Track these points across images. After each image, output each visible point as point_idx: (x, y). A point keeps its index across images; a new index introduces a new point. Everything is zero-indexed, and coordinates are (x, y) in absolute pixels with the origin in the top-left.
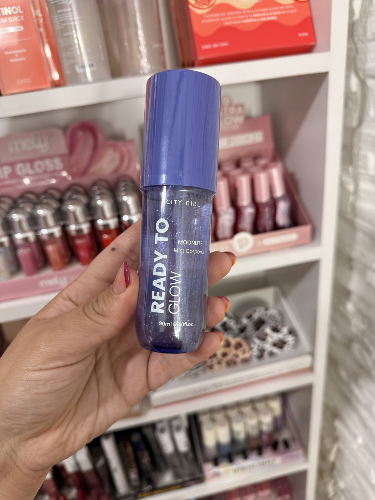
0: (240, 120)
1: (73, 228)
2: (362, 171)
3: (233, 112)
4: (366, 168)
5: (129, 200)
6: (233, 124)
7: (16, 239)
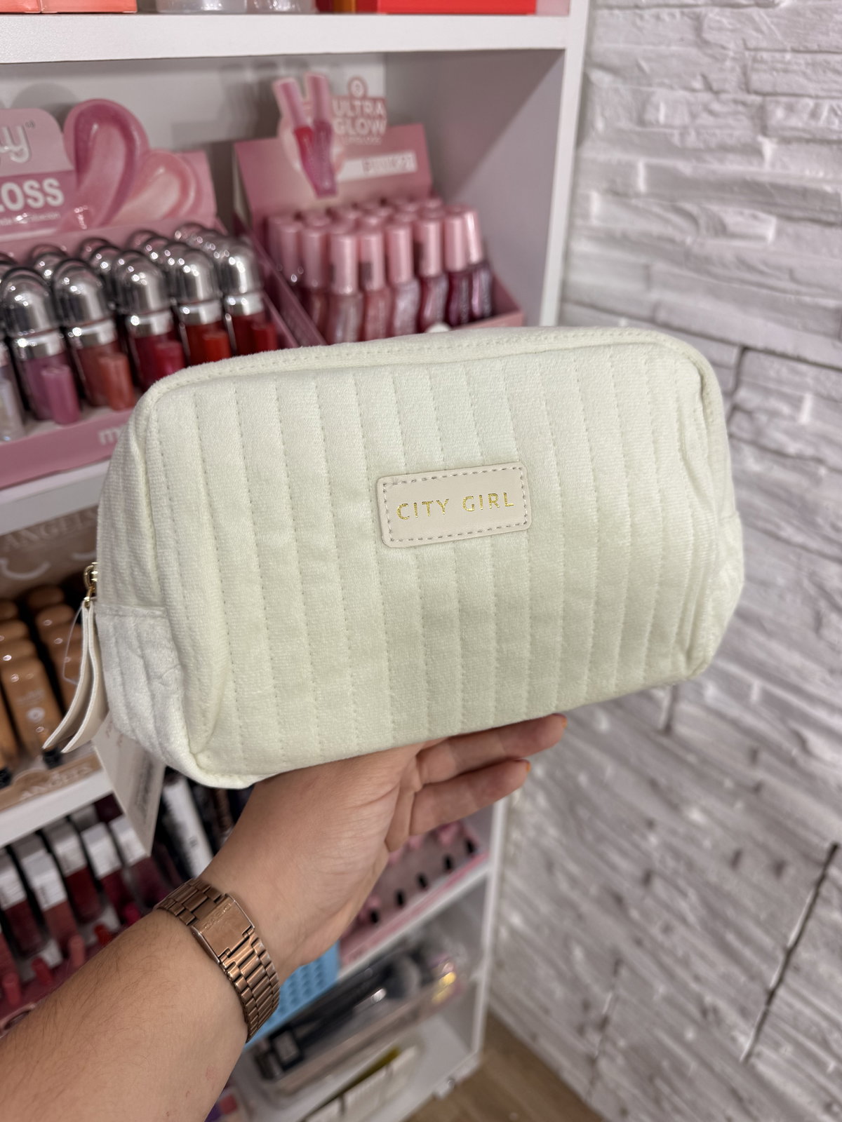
0: (380, 126)
1: (135, 321)
2: (579, 222)
3: (368, 110)
4: (586, 216)
5: (240, 264)
6: (370, 133)
7: (19, 348)
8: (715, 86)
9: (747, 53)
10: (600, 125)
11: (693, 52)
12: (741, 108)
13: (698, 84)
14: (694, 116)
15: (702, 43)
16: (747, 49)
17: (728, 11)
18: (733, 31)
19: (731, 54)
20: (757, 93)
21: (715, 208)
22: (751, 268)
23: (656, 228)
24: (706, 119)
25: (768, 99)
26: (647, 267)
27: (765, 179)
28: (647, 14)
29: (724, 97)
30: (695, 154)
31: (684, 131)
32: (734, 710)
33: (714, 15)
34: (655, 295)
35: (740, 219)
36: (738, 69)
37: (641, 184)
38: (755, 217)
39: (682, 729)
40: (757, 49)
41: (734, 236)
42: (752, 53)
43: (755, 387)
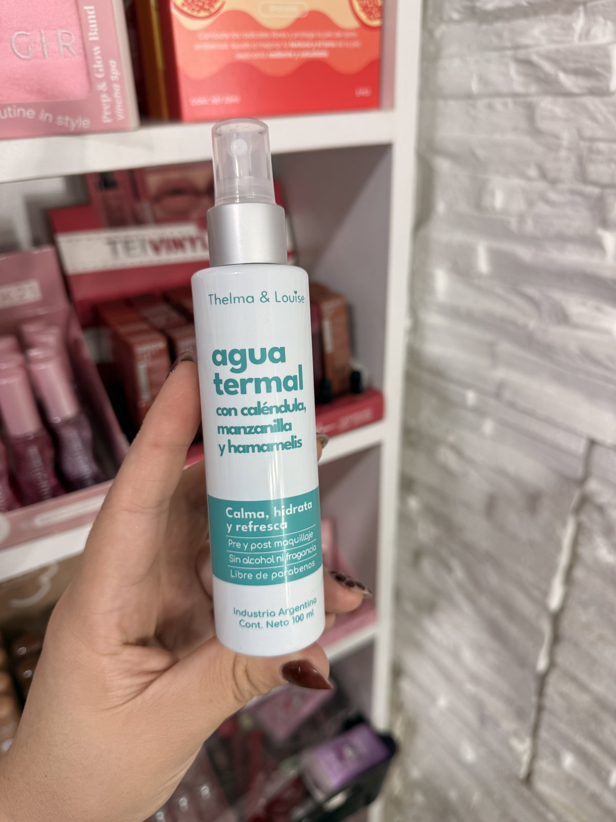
4: (431, 292)
8: (552, 174)
9: (582, 144)
10: (441, 207)
11: (527, 141)
12: (578, 199)
13: (533, 172)
14: (531, 204)
15: (535, 132)
16: (581, 137)
17: (561, 100)
18: (567, 120)
19: (565, 143)
20: (595, 184)
21: (557, 295)
22: (596, 362)
23: (499, 309)
24: (542, 208)
25: (608, 191)
26: (492, 345)
27: (608, 274)
28: (481, 103)
29: (562, 186)
30: (533, 241)
31: (522, 218)
32: (594, 786)
33: (546, 104)
34: (500, 373)
35: (582, 310)
36: (573, 160)
37: (483, 264)
38: (598, 309)
39: (542, 786)
40: (593, 139)
41: (576, 326)
42: (587, 144)
43: (605, 481)
